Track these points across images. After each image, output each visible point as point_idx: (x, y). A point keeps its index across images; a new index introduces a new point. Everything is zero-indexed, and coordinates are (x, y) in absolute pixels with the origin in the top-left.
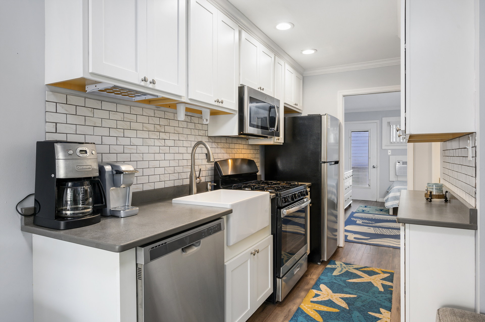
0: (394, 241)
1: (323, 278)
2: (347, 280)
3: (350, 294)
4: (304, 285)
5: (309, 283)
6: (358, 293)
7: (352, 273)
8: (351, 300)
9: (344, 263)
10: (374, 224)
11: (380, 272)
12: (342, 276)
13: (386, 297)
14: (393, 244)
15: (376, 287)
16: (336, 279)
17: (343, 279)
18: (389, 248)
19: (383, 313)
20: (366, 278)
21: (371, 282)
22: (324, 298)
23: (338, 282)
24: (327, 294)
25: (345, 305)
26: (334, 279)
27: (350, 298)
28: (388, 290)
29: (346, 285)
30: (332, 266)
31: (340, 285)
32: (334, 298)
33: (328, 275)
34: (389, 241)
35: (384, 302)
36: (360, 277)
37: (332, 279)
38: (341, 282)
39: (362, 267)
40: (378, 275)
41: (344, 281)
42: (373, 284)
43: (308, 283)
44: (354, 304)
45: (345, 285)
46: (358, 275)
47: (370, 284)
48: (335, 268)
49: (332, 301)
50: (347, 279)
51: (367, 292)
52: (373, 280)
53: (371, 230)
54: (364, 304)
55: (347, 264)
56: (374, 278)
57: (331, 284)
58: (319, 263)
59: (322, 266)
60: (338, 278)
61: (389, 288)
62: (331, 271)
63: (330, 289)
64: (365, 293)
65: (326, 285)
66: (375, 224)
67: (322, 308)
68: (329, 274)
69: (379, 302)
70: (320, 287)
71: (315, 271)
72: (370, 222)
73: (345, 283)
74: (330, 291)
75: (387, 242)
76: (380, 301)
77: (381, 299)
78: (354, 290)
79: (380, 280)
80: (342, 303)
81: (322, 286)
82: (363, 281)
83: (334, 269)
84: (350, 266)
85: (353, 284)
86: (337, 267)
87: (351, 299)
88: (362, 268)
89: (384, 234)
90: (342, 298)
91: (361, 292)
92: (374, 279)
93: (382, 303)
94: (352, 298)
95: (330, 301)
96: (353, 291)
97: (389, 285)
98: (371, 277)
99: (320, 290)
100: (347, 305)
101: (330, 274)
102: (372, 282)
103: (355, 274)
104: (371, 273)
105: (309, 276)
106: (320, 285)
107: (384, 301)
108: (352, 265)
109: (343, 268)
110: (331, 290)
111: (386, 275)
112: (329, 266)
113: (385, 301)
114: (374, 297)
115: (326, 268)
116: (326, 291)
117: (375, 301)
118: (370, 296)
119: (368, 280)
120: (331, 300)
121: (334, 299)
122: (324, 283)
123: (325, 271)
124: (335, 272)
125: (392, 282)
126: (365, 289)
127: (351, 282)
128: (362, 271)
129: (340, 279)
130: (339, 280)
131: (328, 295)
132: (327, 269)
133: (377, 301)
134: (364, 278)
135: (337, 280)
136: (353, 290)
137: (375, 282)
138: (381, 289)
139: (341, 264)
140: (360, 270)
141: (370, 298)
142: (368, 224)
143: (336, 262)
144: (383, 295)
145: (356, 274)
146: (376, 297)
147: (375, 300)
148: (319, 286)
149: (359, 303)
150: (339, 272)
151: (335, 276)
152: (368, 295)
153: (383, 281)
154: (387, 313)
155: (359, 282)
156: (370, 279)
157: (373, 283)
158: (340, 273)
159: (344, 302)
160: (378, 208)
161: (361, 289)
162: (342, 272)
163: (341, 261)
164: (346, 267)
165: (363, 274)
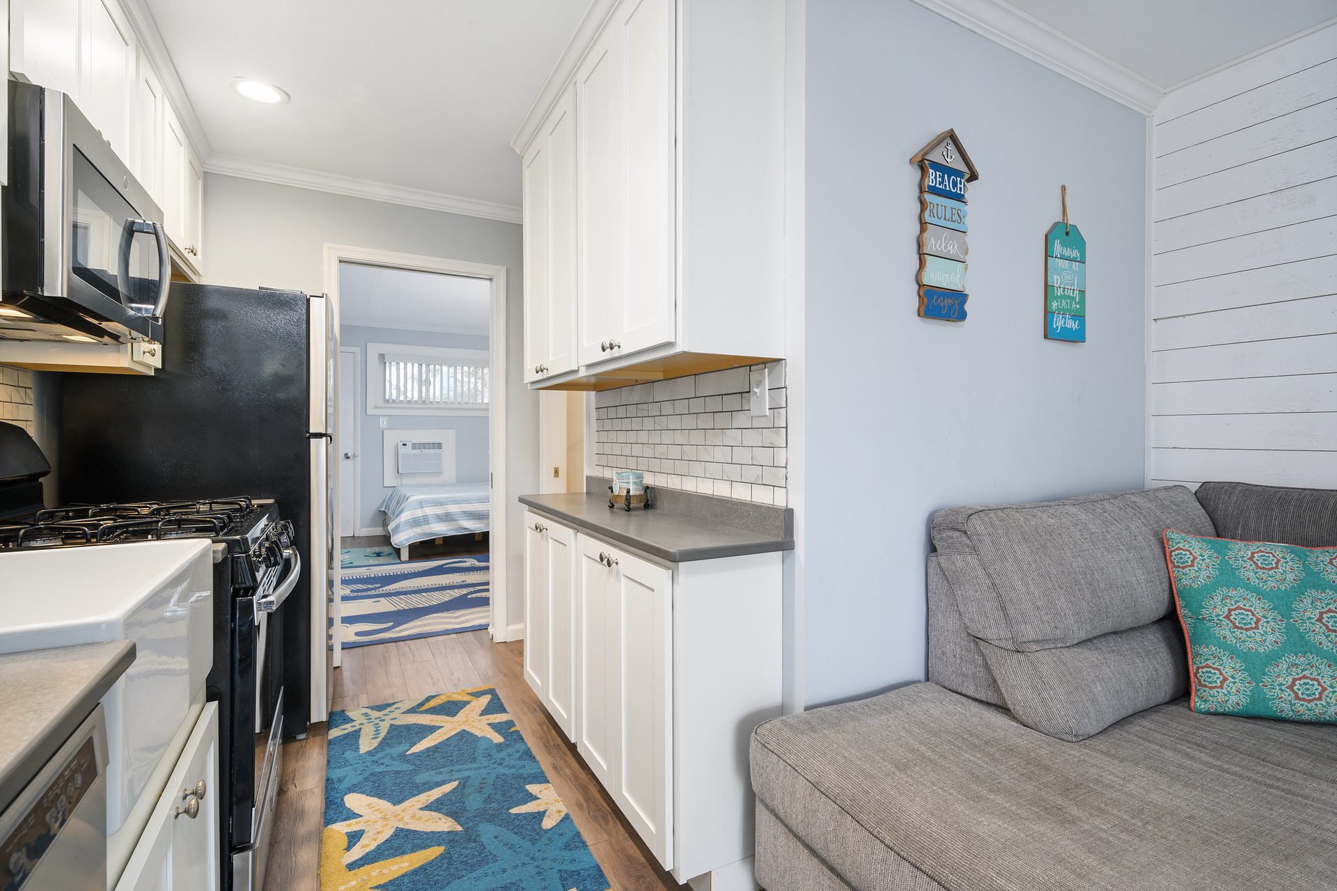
0: (450, 617)
1: (339, 776)
2: (407, 751)
3: (438, 785)
4: (291, 823)
5: (303, 811)
6: (454, 772)
7: (408, 727)
8: (450, 800)
9: (372, 708)
10: (381, 589)
11: (467, 698)
12: (389, 746)
13: (518, 752)
14: (451, 623)
15: (483, 737)
16: (377, 762)
17: (396, 751)
18: (447, 636)
19: (539, 796)
20: (448, 727)
21: (464, 730)
22: (379, 833)
23: (388, 769)
24: (381, 815)
25: (445, 823)
26: (373, 762)
27: (445, 795)
28: (511, 733)
29: (414, 764)
30: (345, 729)
31: (397, 772)
32: (407, 819)
33: (348, 759)
34: (438, 620)
35: (523, 767)
36: (432, 729)
37: (367, 766)
38: (395, 763)
39: (422, 702)
40: (468, 707)
41: (403, 757)
42: (472, 735)
43: (300, 814)
44: (465, 807)
45: (411, 768)
46: (426, 726)
47: (463, 734)
48: (356, 731)
49: (408, 830)
50: (407, 748)
51: (474, 760)
52: (466, 724)
53: (384, 606)
54: (487, 796)
55: (380, 708)
56: (464, 719)
57: (374, 782)
58: (302, 736)
59: (311, 740)
60: (380, 755)
61: (510, 728)
62: (351, 745)
63: (380, 798)
64: (470, 766)
65: (361, 793)
66: (384, 588)
67: (394, 868)
68: (349, 755)
69: (513, 771)
70: (347, 805)
71: (301, 764)
72: (370, 586)
73: (408, 762)
74: (383, 804)
75: (437, 624)
76: (513, 767)
77: (512, 762)
78: (442, 770)
79: (481, 717)
80: (436, 822)
81: (353, 801)
82: (446, 737)
83: (355, 735)
84: (389, 709)
85: (429, 755)
86: (360, 726)
87: (449, 797)
88: (422, 704)
89: (419, 606)
90: (427, 808)
91: (460, 767)
92: (466, 722)
93: (520, 772)
94: (450, 792)
95: (402, 835)
96: (441, 773)
97: (504, 720)
98: (456, 718)
99: (351, 815)
100: (450, 819)
101: (354, 754)
102: (466, 728)
103: (416, 726)
104: (451, 708)
105: (289, 787)
106: (342, 800)
107: (520, 763)
108: (394, 706)
109: (377, 721)
110: (385, 799)
111: (485, 700)
112: (334, 733)
113: (523, 763)
114: (495, 765)
115: (330, 742)
116: (374, 809)
117: (504, 775)
118: (485, 767)
119: (455, 729)
120: (402, 830)
121: (408, 821)
122: (353, 789)
123: (332, 753)
124: (361, 741)
125: (504, 711)
126: (466, 755)
127: (421, 752)
128: (428, 711)
129: (386, 755)
130: (387, 761)
131: (384, 818)
132: (335, 744)
133: (507, 771)
134: (442, 727)
135: (383, 764)
136: (437, 771)
137: (473, 726)
138: (497, 738)
139: (366, 714)
140: (421, 709)
141: (489, 771)
142: (369, 593)
143: (347, 714)
144: (510, 750)
145: (418, 724)
146: (498, 762)
147: (501, 770)
148: (342, 804)
149: (474, 799)
150: (373, 738)
151: (369, 753)
152: (480, 768)
153: (488, 717)
154: (546, 789)
155: (439, 743)
156: (457, 724)
157: (472, 731)
158: (379, 740)
159: (441, 815)
160: (368, 550)
161: (454, 758)
162: (382, 735)
163: (358, 706)
164: (383, 718)
165: (435, 717)
